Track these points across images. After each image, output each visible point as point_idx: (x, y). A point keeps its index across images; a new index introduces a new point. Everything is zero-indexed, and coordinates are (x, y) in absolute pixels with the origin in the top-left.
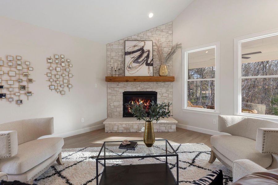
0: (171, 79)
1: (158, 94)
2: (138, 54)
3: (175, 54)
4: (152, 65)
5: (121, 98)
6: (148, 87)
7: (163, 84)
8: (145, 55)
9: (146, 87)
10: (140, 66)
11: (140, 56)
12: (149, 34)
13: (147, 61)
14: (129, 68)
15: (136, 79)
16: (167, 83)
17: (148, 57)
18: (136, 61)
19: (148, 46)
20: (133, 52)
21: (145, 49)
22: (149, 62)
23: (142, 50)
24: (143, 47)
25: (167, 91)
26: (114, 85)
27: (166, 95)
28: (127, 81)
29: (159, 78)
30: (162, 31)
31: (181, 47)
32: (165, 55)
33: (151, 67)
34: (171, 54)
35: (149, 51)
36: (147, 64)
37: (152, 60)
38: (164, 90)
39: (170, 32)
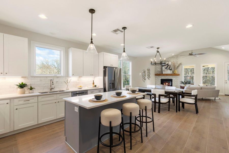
0: (179, 75)
1: (173, 80)
2: (167, 66)
3: (180, 67)
4: (172, 70)
5: (160, 81)
6: (170, 77)
7: (174, 76)
8: (169, 66)
10: (167, 70)
11: (167, 67)
12: (170, 59)
14: (164, 71)
15: (167, 75)
16: (176, 76)
17: (170, 67)
18: (166, 68)
19: (170, 63)
20: (165, 65)
21: (169, 64)
23: (168, 64)
25: (176, 79)
26: (157, 77)
27: (176, 80)
28: (164, 75)
29: (174, 74)
30: (174, 58)
31: (181, 64)
32: (176, 67)
33: (171, 71)
34: (178, 67)
35: (170, 65)
36: (170, 70)
37: (172, 68)
38: (175, 79)
39: (177, 58)
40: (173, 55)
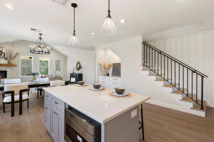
0: (16, 66)
1: (8, 73)
4: (7, 59)
6: (3, 68)
7: (10, 67)
8: (3, 54)
9: (2, 68)
10: (1, 59)
11: (1, 54)
12: (4, 45)
13: (4, 57)
17: (5, 55)
19: (4, 51)
21: (3, 51)
22: (5, 58)
23: (1, 52)
24: (2, 50)
25: (11, 70)
27: (11, 72)
29: (10, 65)
30: (9, 45)
31: (19, 54)
32: (13, 56)
33: (7, 60)
34: (15, 56)
35: (5, 53)
36: (5, 59)
37: (7, 57)
39: (13, 46)
40: (10, 41)
